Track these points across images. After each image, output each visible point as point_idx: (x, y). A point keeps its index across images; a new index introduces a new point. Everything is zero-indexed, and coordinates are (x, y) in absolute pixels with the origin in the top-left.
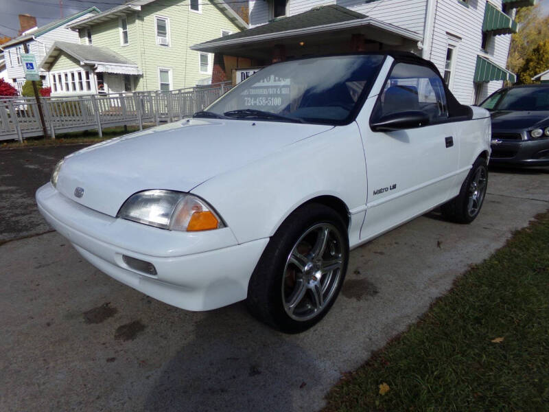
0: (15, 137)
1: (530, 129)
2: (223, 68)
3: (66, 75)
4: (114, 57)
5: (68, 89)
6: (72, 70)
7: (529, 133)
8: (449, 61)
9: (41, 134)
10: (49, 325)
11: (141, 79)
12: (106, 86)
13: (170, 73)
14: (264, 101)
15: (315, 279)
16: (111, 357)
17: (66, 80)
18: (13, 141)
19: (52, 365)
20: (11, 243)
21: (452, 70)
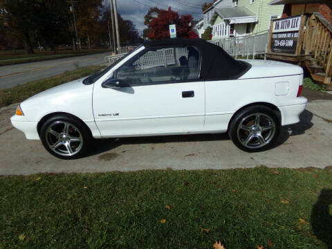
6: (221, 24)
14: (284, 43)
17: (218, 29)
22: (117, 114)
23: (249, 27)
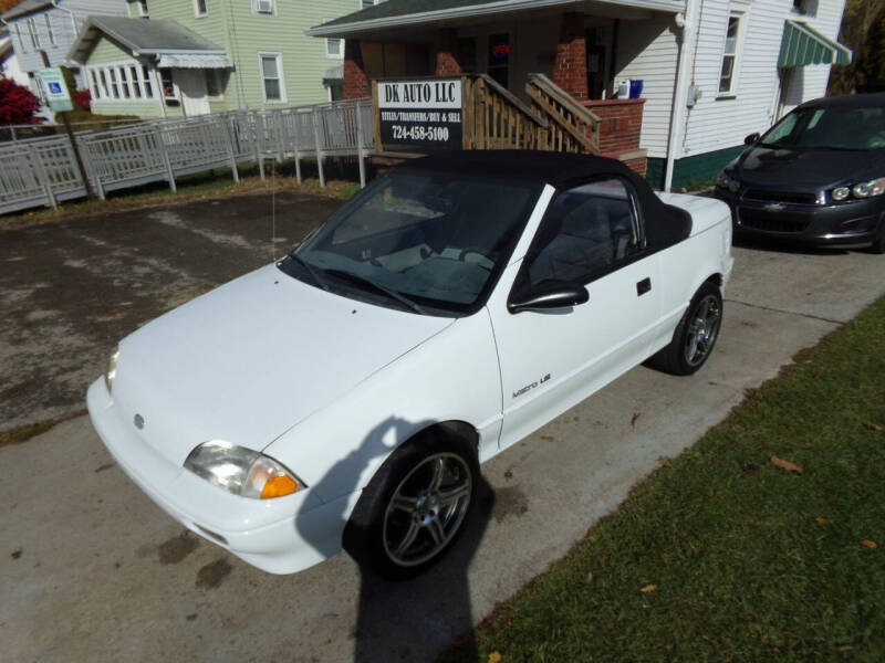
0: (45, 202)
1: (830, 187)
2: (361, 66)
3: (112, 71)
4: (186, 38)
5: (117, 95)
6: (120, 63)
7: (829, 194)
8: (732, 39)
9: (83, 193)
10: (117, 566)
11: (232, 75)
12: (176, 89)
13: (279, 62)
14: (422, 132)
15: (432, 513)
16: (190, 613)
17: (114, 79)
18: (41, 208)
19: (125, 624)
20: (61, 425)
21: (737, 54)
22: (547, 378)
23: (213, 81)
